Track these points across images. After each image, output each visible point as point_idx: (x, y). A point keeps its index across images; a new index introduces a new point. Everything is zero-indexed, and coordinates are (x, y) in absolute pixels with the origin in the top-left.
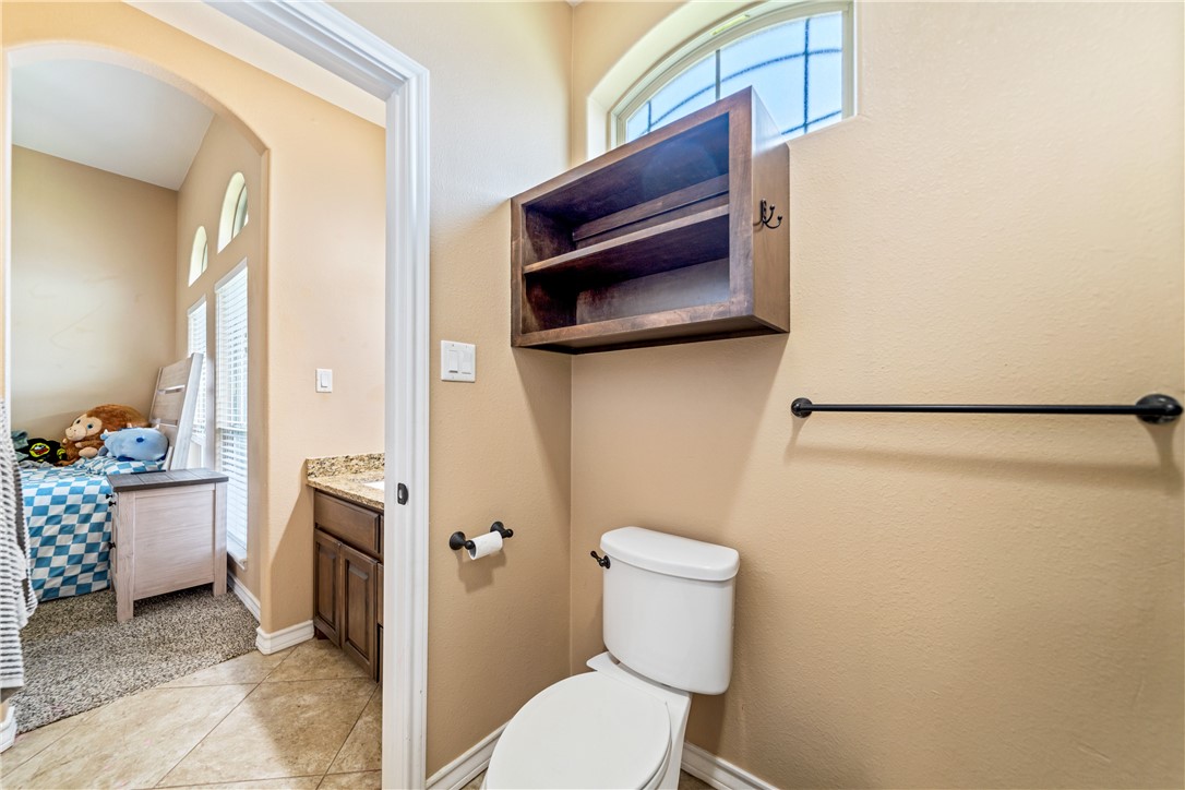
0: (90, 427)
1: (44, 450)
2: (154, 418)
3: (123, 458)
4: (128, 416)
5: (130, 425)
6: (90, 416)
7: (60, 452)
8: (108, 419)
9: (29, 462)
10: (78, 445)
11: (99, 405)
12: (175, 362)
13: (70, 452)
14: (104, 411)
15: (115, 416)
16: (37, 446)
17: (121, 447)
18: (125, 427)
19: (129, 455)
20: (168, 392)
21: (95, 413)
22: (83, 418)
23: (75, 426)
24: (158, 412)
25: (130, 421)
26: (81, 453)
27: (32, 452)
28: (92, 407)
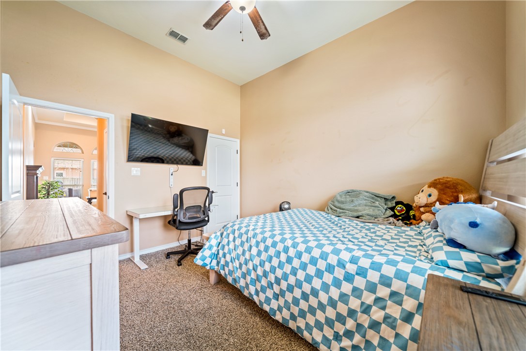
0: (430, 195)
1: (402, 210)
2: (485, 190)
3: (452, 242)
4: (460, 188)
5: (462, 198)
6: (430, 187)
7: (412, 213)
8: (443, 190)
9: (392, 219)
10: (422, 209)
11: (436, 178)
12: (506, 130)
13: (417, 214)
14: (440, 183)
15: (448, 188)
16: (399, 207)
17: (451, 229)
18: (456, 200)
19: (460, 241)
20: (500, 162)
21: (433, 185)
22: (426, 188)
23: (421, 195)
24: (489, 184)
25: (462, 192)
26: (423, 217)
27: (396, 211)
28: (431, 180)
